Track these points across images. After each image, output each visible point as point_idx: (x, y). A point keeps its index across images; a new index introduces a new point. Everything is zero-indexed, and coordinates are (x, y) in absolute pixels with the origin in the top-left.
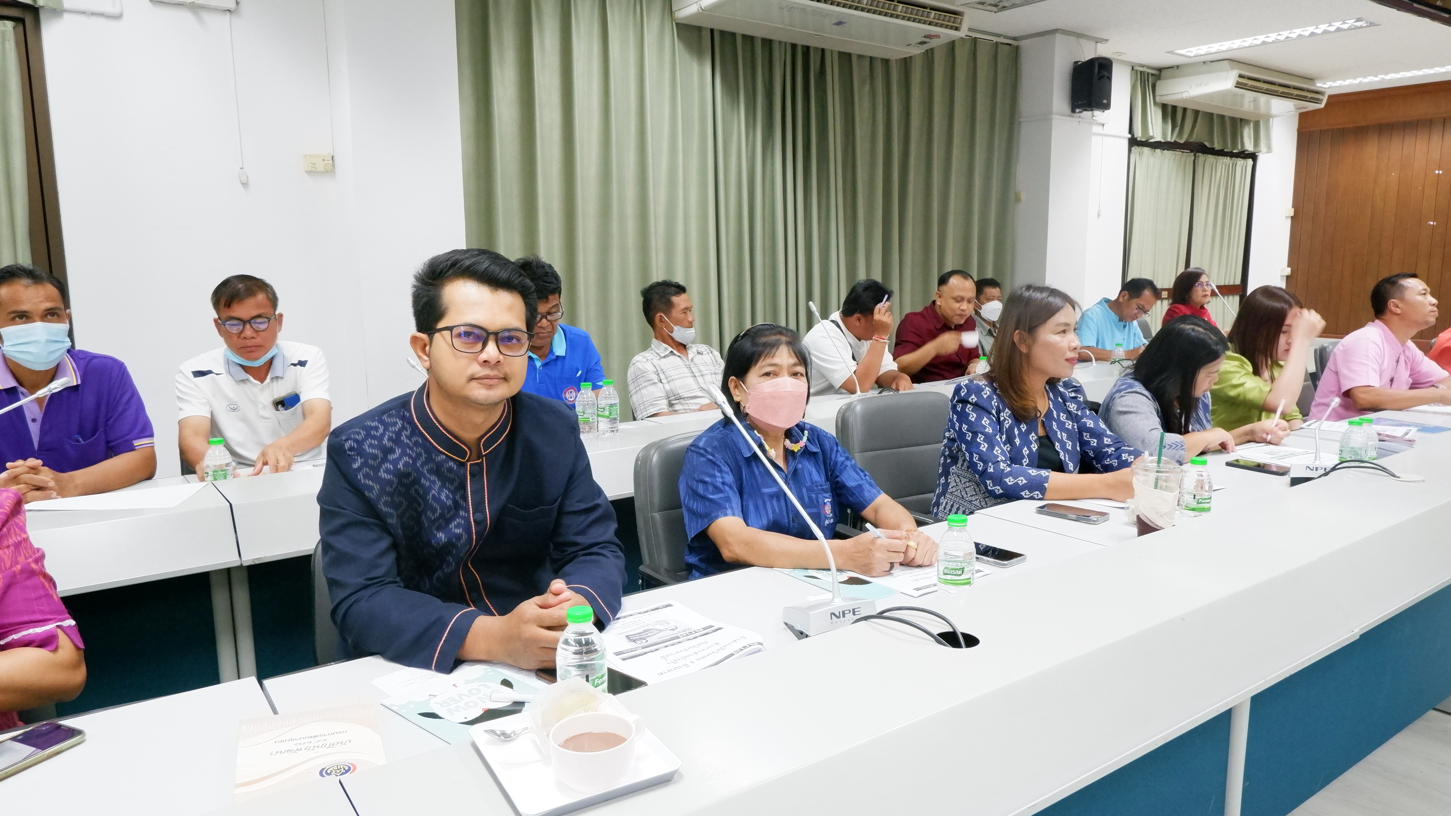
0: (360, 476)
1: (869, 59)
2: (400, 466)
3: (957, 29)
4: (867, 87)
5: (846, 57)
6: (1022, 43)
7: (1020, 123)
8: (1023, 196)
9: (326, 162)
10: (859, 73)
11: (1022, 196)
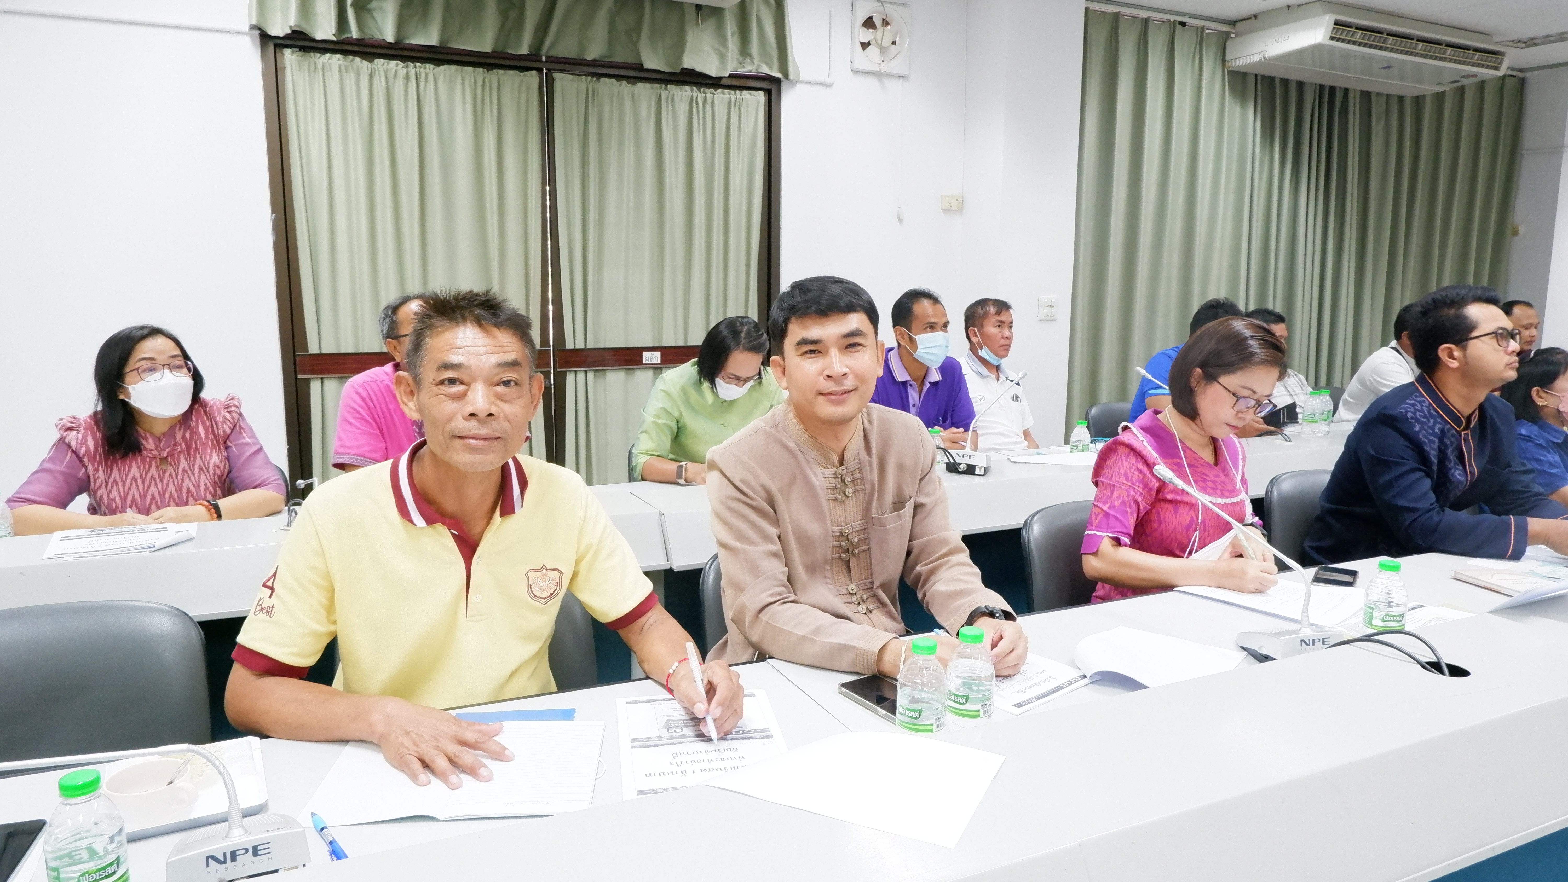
0: (1421, 436)
1: (1385, 97)
2: (1437, 430)
3: (1496, 68)
4: (1382, 123)
5: (1366, 96)
6: (1528, 75)
7: (1522, 155)
8: (1522, 230)
9: (959, 201)
10: (1377, 109)
11: (1520, 229)
